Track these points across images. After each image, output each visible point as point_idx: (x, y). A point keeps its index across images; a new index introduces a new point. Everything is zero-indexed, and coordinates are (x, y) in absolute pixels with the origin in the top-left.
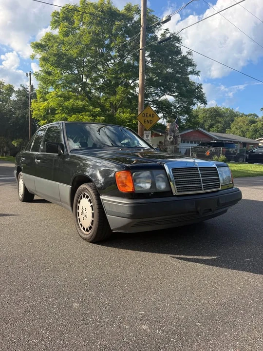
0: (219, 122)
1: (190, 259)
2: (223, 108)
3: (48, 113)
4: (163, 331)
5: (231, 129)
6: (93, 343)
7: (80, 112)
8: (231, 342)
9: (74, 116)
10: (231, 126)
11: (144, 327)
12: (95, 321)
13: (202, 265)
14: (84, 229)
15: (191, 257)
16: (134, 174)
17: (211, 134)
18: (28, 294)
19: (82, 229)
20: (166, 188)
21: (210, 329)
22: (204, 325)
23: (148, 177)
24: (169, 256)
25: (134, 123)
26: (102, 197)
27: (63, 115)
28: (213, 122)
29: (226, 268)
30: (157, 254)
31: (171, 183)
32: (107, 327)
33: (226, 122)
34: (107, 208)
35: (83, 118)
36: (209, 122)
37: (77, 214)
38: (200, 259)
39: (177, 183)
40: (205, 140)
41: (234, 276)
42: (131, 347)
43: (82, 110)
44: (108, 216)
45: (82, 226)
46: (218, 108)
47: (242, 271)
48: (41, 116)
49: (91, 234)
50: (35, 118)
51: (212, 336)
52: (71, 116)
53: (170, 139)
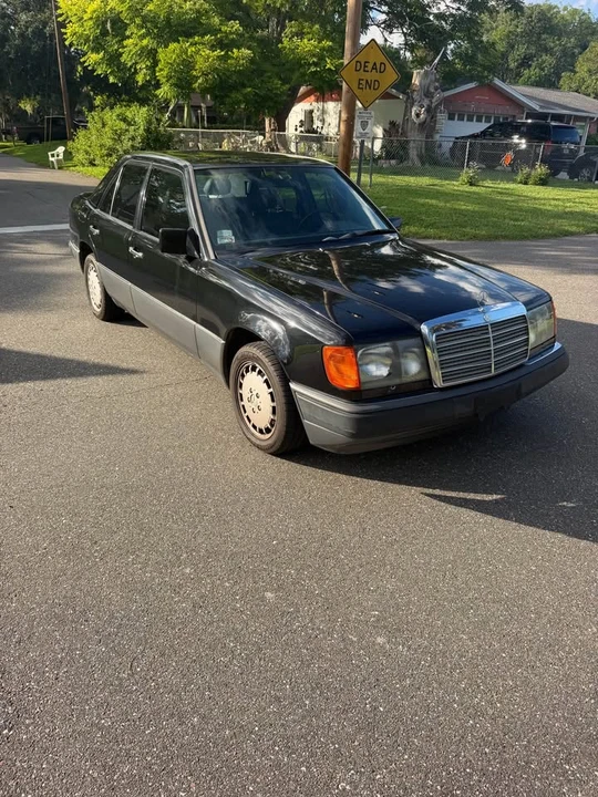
0: (547, 50)
1: (452, 498)
2: (565, 9)
3: (104, 33)
4: (409, 648)
5: (575, 72)
6: (308, 666)
7: (188, 35)
8: (509, 670)
9: (173, 46)
10: (578, 65)
11: (380, 640)
12: (304, 627)
13: (473, 513)
14: (254, 427)
15: (454, 494)
16: (360, 352)
17: (518, 91)
18: (188, 571)
19: (250, 426)
20: (419, 372)
21: (479, 647)
22: (471, 639)
23: (387, 355)
24: (415, 490)
25: (329, 69)
26: (293, 386)
27: (145, 42)
28: (533, 50)
29: (516, 521)
30: (390, 486)
31: (428, 350)
32: (325, 638)
33: (564, 52)
34: (303, 410)
35: (197, 52)
36: (521, 50)
37: (238, 398)
38: (470, 500)
39: (441, 352)
40: (504, 111)
41: (528, 541)
42: (364, 672)
43: (195, 28)
44: (305, 422)
45: (250, 421)
46: (551, 8)
47: (544, 529)
48: (87, 40)
49: (270, 442)
50: (71, 45)
51: (483, 658)
52: (166, 47)
53: (418, 115)
